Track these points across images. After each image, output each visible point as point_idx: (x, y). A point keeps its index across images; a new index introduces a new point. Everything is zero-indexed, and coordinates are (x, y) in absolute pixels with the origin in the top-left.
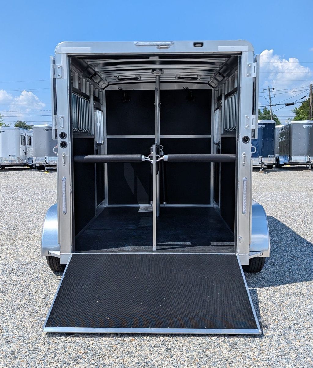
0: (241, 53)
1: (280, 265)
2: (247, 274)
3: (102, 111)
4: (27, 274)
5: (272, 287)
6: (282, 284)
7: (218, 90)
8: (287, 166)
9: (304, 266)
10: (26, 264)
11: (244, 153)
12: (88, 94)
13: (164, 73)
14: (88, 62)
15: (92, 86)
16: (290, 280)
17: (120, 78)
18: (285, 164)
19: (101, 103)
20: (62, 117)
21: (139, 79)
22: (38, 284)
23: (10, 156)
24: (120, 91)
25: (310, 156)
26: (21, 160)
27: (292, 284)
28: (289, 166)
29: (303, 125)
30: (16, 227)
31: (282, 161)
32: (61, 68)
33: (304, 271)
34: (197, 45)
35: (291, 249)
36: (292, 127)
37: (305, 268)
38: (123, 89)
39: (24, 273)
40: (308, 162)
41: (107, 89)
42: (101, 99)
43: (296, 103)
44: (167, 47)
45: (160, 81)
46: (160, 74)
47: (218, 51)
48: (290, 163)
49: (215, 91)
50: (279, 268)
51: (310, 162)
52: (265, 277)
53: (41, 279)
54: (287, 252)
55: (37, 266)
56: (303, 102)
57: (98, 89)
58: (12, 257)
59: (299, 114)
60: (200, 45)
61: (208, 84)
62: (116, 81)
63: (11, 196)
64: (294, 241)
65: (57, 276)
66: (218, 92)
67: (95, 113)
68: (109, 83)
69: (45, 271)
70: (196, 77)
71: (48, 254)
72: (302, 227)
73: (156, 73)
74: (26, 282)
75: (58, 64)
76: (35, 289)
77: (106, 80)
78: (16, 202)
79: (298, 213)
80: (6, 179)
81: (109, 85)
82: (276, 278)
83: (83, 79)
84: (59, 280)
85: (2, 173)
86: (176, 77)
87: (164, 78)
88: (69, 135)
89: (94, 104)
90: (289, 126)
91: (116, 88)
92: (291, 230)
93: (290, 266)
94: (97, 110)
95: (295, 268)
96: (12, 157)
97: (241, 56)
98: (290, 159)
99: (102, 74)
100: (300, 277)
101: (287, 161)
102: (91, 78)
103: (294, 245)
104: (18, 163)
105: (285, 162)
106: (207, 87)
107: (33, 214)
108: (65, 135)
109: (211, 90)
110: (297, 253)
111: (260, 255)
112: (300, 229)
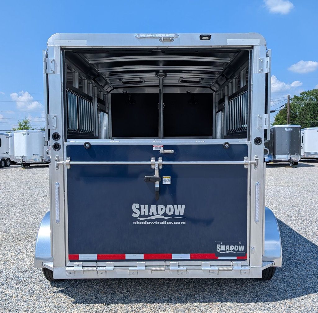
0: (252, 47)
1: (288, 270)
2: (256, 282)
3: (107, 113)
4: (21, 285)
5: (285, 300)
6: (296, 296)
7: (220, 93)
8: (271, 163)
9: (313, 271)
10: (23, 272)
11: (256, 156)
12: (91, 96)
13: (167, 76)
14: (89, 61)
15: (96, 88)
16: (302, 290)
17: (124, 81)
18: (270, 161)
19: (107, 106)
20: (55, 116)
21: (143, 82)
22: (31, 298)
23: (34, 155)
24: (125, 95)
25: (291, 155)
26: (43, 159)
27: (306, 296)
28: (273, 163)
29: (285, 129)
30: (25, 225)
31: (267, 159)
32: (53, 62)
33: (315, 278)
34: (203, 38)
35: (295, 249)
36: (275, 130)
37: (315, 274)
38: (128, 93)
39: (18, 284)
40: (289, 160)
41: (112, 92)
42: (106, 102)
43: (276, 111)
44: (171, 39)
45: (164, 85)
46: (163, 77)
47: (228, 45)
48: (275, 161)
49: (216, 94)
50: (288, 274)
51: (291, 160)
52: (275, 286)
53: (35, 291)
54: (291, 253)
55: (35, 274)
56: (280, 110)
57: (103, 92)
58: (11, 262)
59: (280, 120)
60: (208, 38)
61: (210, 88)
62: (121, 84)
63: (28, 192)
64: (295, 240)
65: (53, 287)
66: (220, 95)
67: (99, 115)
68: (115, 87)
69: (41, 281)
70: (198, 80)
71: (42, 265)
72: (299, 223)
73: (159, 76)
74: (17, 296)
75: (50, 58)
76: (25, 306)
77: (111, 84)
78: (31, 198)
79: (291, 208)
80: (29, 176)
81: (114, 88)
82: (288, 287)
83: (85, 79)
84: (54, 292)
85: (26, 170)
86: (179, 81)
87: (167, 81)
88: (63, 136)
89: (98, 106)
90: (273, 129)
91: (121, 91)
92: (289, 227)
93: (298, 271)
94: (102, 112)
95: (304, 274)
96: (35, 156)
97: (252, 50)
98: (274, 157)
99: (106, 77)
100: (313, 287)
101: (271, 159)
102: (94, 80)
103: (296, 245)
104: (41, 161)
105: (270, 160)
106: (208, 91)
107: (44, 210)
108: (58, 136)
109: (212, 94)
110: (301, 254)
111: (272, 265)
112: (298, 226)
